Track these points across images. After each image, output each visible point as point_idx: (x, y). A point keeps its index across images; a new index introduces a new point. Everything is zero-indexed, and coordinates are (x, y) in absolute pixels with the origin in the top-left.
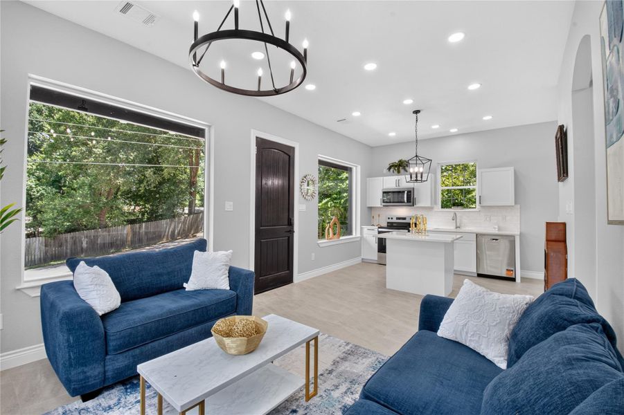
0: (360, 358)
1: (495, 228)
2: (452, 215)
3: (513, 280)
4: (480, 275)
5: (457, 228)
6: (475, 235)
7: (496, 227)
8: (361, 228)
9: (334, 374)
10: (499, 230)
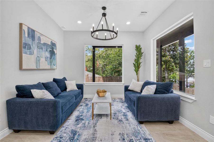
0: (87, 138)
9: (92, 127)
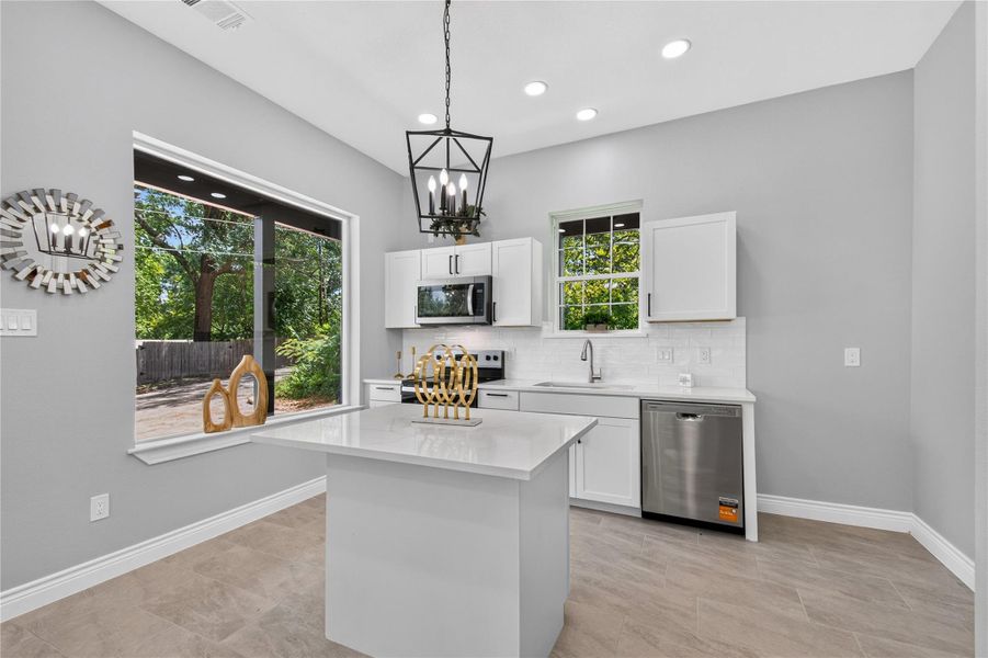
1: (684, 380)
2: (581, 346)
3: (739, 532)
4: (648, 516)
5: (593, 379)
6: (637, 401)
7: (689, 376)
8: (364, 386)
10: (695, 386)
